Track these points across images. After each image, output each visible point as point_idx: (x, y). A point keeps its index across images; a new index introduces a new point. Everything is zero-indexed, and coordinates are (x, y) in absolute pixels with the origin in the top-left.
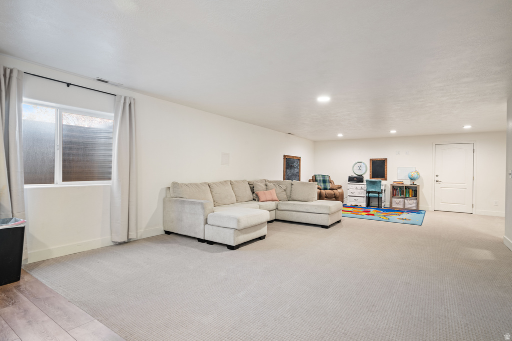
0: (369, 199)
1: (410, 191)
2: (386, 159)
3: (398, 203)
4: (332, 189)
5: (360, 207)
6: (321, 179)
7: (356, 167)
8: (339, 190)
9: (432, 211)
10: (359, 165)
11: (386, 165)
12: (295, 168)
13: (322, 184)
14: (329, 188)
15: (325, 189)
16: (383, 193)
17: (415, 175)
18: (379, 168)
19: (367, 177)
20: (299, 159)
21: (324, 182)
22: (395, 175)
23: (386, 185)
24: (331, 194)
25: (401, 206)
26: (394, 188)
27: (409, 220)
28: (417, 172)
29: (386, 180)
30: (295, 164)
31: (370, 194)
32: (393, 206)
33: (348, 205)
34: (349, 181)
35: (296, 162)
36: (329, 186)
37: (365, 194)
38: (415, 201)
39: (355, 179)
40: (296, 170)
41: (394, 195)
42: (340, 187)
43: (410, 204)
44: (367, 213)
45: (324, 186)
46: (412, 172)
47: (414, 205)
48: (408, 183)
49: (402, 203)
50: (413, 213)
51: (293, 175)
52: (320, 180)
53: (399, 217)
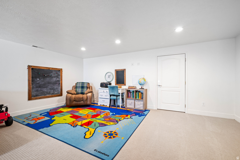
1: (138, 94)
2: (125, 69)
5: (106, 107)
6: (80, 85)
7: (107, 76)
9: (155, 110)
10: (109, 74)
11: (125, 74)
15: (82, 93)
17: (142, 81)
18: (120, 77)
21: (83, 87)
23: (123, 89)
26: (128, 91)
28: (144, 79)
29: (125, 85)
30: (52, 74)
31: (112, 97)
33: (98, 105)
34: (100, 86)
37: (108, 97)
38: (142, 102)
39: (104, 85)
40: (55, 79)
43: (139, 105)
45: (81, 91)
46: (140, 79)
47: (142, 106)
48: (138, 87)
49: (133, 104)
50: (136, 115)
52: (79, 87)
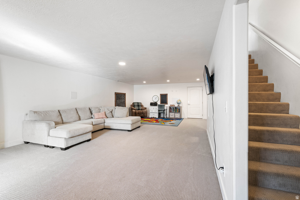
0: (159, 114)
1: (176, 109)
2: (167, 94)
3: (172, 115)
4: (141, 110)
5: (156, 118)
7: (154, 98)
8: (145, 110)
9: (186, 119)
10: (156, 97)
11: (167, 97)
12: (122, 99)
13: (137, 107)
14: (140, 109)
15: (139, 109)
16: (166, 111)
17: (179, 102)
18: (164, 98)
19: (159, 103)
20: (125, 94)
21: (138, 106)
22: (171, 102)
23: (167, 106)
24: (141, 112)
25: (173, 117)
26: (170, 108)
27: (174, 124)
28: (180, 100)
29: (167, 104)
30: (122, 97)
31: (160, 111)
32: (170, 117)
33: (150, 117)
34: (150, 105)
35: (123, 96)
36: (140, 108)
37: (157, 112)
38: (179, 114)
39: (153, 104)
40: (123, 100)
41: (170, 111)
42: (146, 108)
43: (177, 115)
44: (156, 121)
46: (178, 100)
47: (179, 116)
48: (176, 105)
49: (174, 115)
50: (177, 120)
51: (121, 103)
52: (136, 105)
53: (170, 122)
